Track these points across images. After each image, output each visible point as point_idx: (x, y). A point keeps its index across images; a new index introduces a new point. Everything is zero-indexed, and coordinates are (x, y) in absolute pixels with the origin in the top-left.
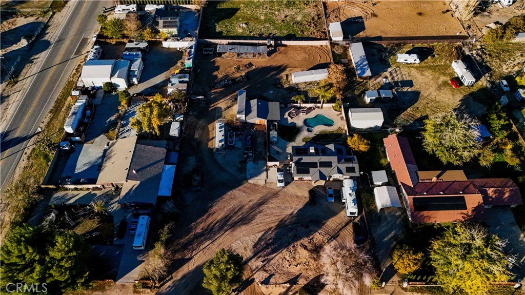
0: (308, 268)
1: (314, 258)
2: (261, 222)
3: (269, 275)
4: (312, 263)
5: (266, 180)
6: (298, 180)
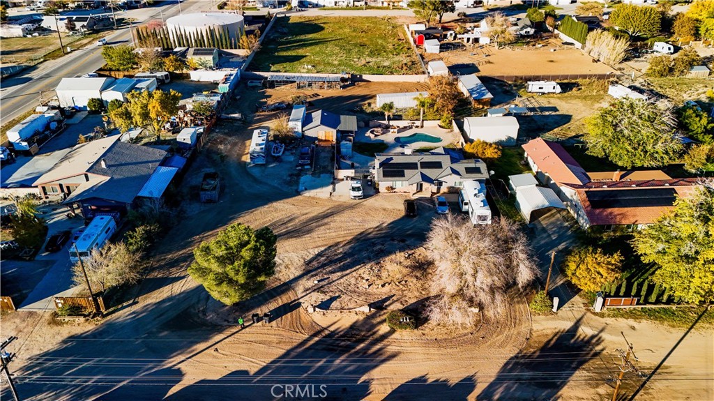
0: (404, 288)
1: (417, 277)
2: (320, 236)
3: (329, 298)
4: (412, 282)
5: (331, 193)
6: (386, 191)
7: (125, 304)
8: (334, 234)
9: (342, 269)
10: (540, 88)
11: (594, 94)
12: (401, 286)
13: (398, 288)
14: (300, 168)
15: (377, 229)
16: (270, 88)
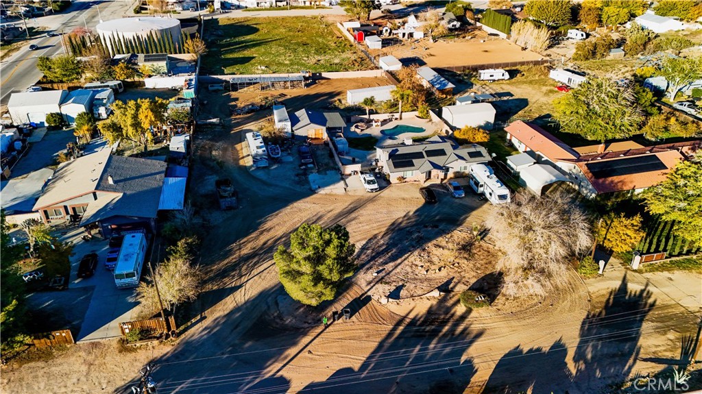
0: (459, 270)
1: (465, 258)
3: (395, 288)
4: (464, 263)
5: (345, 189)
6: (398, 181)
7: (193, 321)
8: (368, 227)
9: (393, 259)
10: (491, 76)
11: (537, 78)
12: (456, 269)
13: (454, 271)
14: (304, 167)
15: (406, 218)
16: (233, 91)
